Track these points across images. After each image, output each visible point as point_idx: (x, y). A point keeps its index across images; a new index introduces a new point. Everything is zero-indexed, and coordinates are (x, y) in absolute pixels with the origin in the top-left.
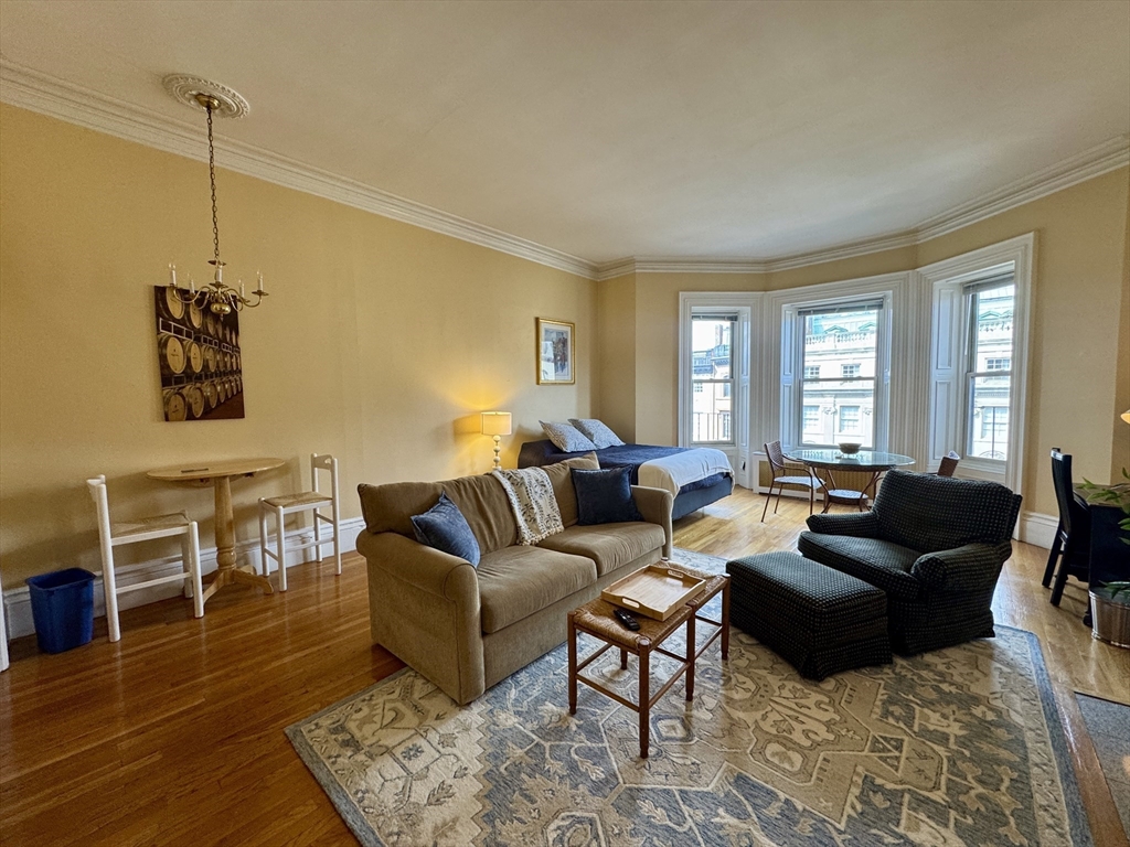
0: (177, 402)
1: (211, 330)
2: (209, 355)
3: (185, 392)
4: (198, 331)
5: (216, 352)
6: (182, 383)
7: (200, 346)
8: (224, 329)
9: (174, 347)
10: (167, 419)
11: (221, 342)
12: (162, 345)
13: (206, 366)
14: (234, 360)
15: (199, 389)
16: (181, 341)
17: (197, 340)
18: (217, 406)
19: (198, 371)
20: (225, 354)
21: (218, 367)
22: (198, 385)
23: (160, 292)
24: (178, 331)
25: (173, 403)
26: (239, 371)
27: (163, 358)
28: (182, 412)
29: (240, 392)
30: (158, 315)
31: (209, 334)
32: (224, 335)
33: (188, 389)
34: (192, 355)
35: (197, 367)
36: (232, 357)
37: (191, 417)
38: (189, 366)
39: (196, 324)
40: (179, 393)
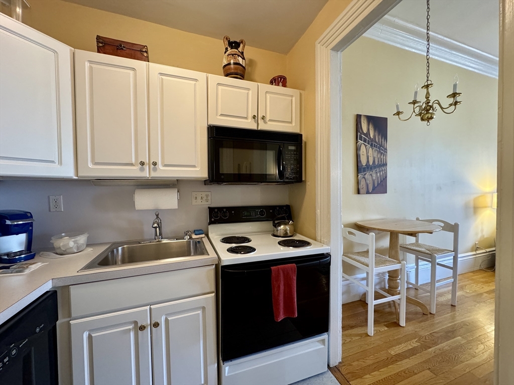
0: (363, 182)
1: (377, 139)
2: (376, 154)
3: (366, 176)
4: (372, 140)
5: (378, 153)
6: (365, 172)
7: (373, 149)
8: (382, 139)
9: (363, 150)
10: (359, 193)
11: (380, 146)
12: (358, 149)
13: (374, 161)
14: (385, 157)
15: (371, 175)
16: (366, 146)
17: (372, 145)
18: (377, 185)
20: (381, 154)
21: (378, 162)
22: (371, 172)
23: (358, 117)
24: (365, 141)
26: (386, 165)
27: (358, 157)
28: (365, 189)
29: (386, 177)
30: (357, 131)
31: (376, 142)
32: (382, 142)
34: (369, 155)
35: (371, 163)
36: (384, 156)
37: (368, 193)
38: (368, 161)
39: (372, 136)
40: (364, 178)
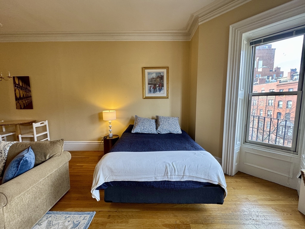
0: (18, 104)
1: (24, 86)
2: (24, 93)
3: (20, 102)
4: (21, 87)
5: (25, 92)
7: (22, 91)
8: (26, 86)
9: (17, 91)
10: (17, 109)
12: (15, 91)
13: (23, 96)
15: (22, 101)
16: (18, 89)
17: (21, 89)
19: (22, 97)
20: (27, 92)
21: (26, 96)
22: (22, 100)
23: (14, 77)
24: (18, 87)
25: (17, 105)
26: (31, 97)
27: (15, 94)
28: (19, 107)
29: (31, 102)
30: (14, 84)
31: (23, 87)
32: (26, 87)
33: (20, 101)
34: (21, 93)
37: (21, 108)
38: (20, 96)
39: (21, 85)
40: (19, 103)
